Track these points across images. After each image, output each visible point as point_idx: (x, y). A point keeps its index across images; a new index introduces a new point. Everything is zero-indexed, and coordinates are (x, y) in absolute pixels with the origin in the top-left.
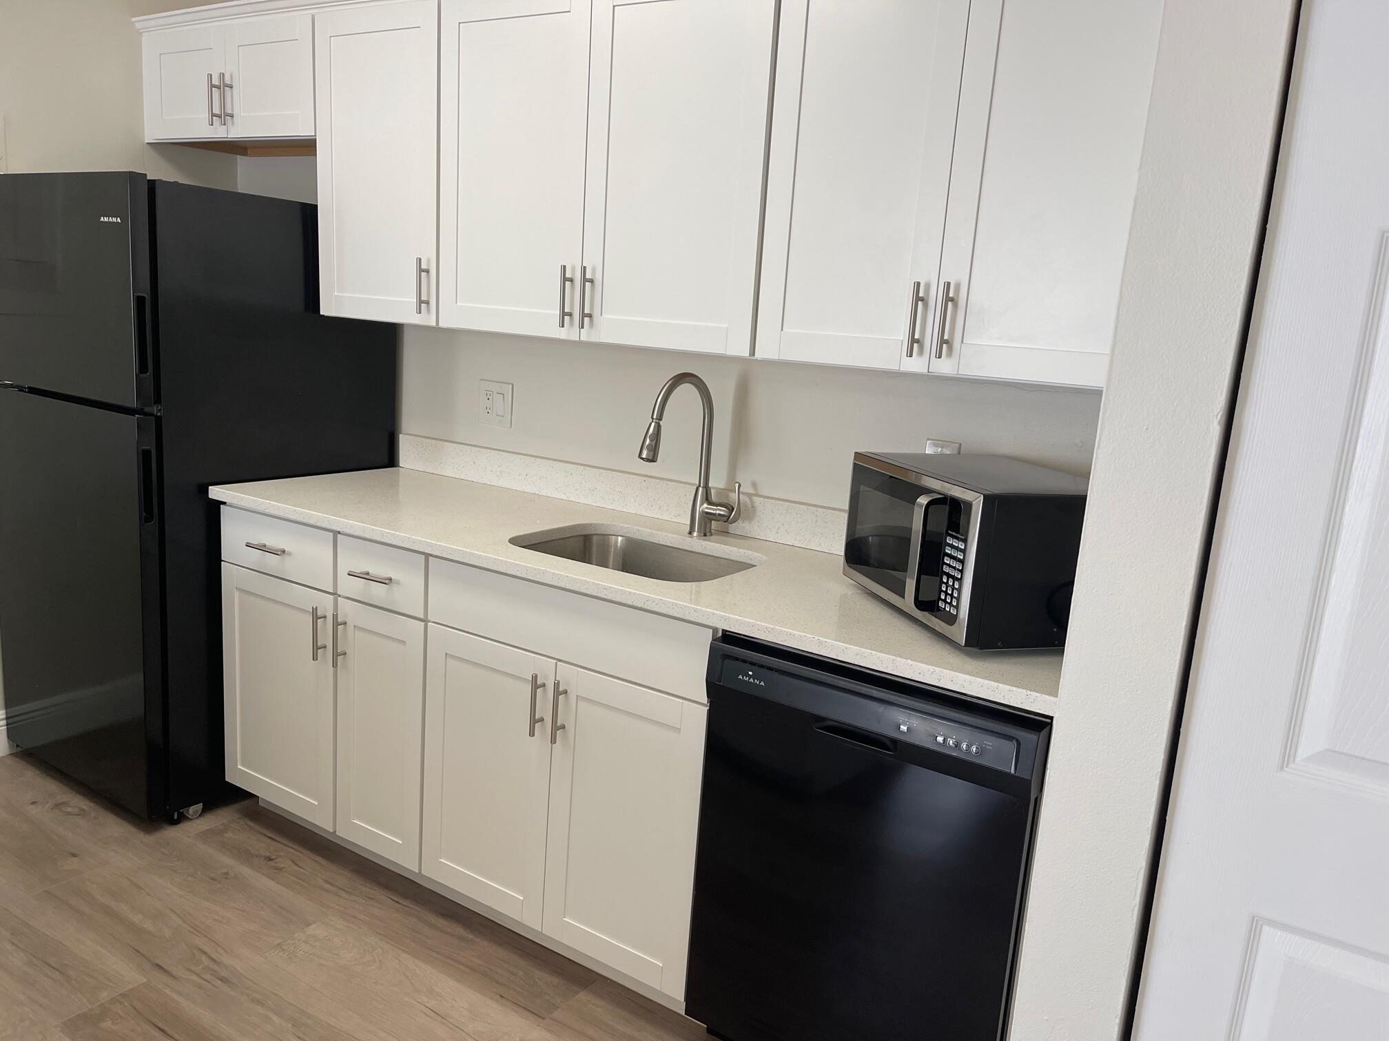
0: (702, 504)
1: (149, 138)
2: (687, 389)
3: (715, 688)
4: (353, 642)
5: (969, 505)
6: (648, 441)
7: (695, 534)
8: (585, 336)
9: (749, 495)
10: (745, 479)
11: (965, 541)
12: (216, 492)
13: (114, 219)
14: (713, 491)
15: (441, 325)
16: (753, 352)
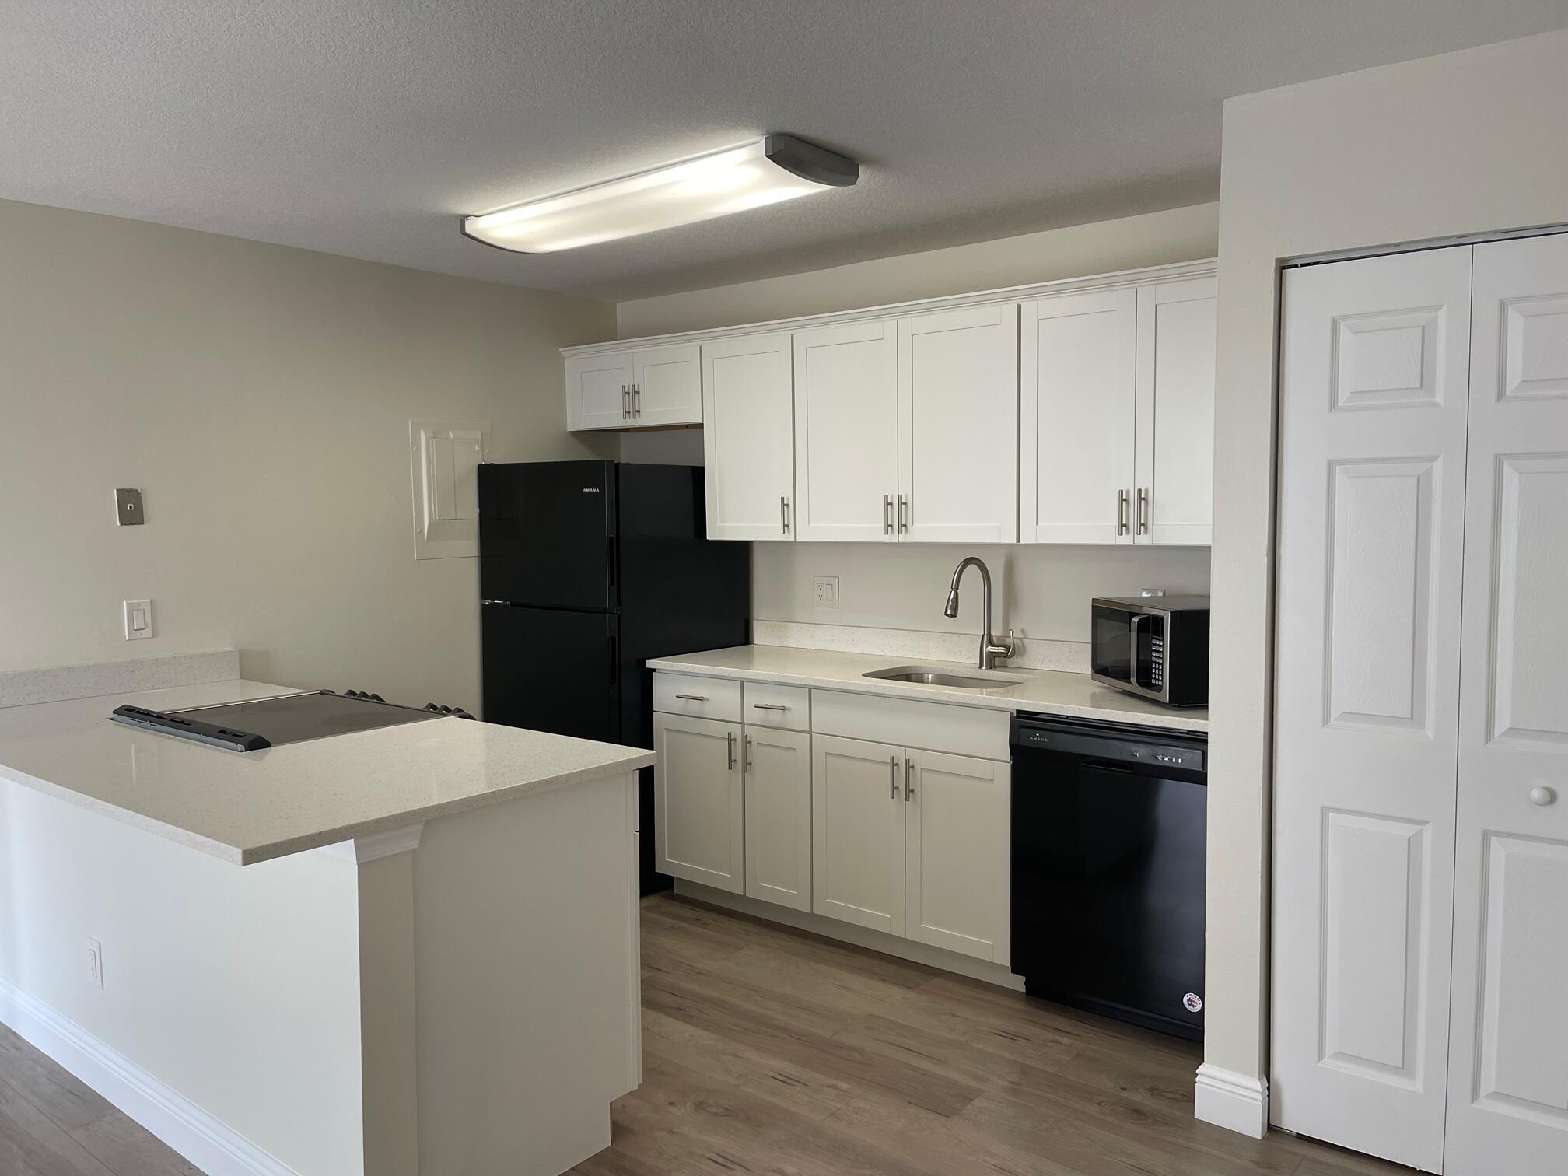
0: (987, 647)
1: (571, 428)
2: (972, 568)
3: (1015, 749)
4: (757, 754)
5: (1162, 619)
6: (950, 603)
7: (984, 668)
8: (902, 539)
9: (1020, 639)
10: (1017, 627)
11: (1162, 640)
12: (651, 663)
13: (595, 490)
14: (994, 638)
15: (798, 540)
16: (1018, 540)
